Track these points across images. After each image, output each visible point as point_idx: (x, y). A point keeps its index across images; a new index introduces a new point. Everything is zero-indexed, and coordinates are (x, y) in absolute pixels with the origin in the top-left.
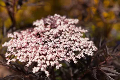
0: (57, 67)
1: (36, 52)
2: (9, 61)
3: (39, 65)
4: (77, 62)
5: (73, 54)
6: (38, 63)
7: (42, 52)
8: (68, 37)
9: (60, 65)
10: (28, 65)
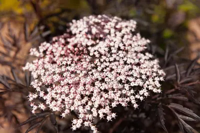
0: (109, 118)
1: (76, 93)
2: (35, 108)
3: (81, 116)
4: (137, 106)
5: (132, 91)
6: (80, 113)
7: (85, 92)
8: (123, 58)
9: (114, 115)
10: (63, 115)
